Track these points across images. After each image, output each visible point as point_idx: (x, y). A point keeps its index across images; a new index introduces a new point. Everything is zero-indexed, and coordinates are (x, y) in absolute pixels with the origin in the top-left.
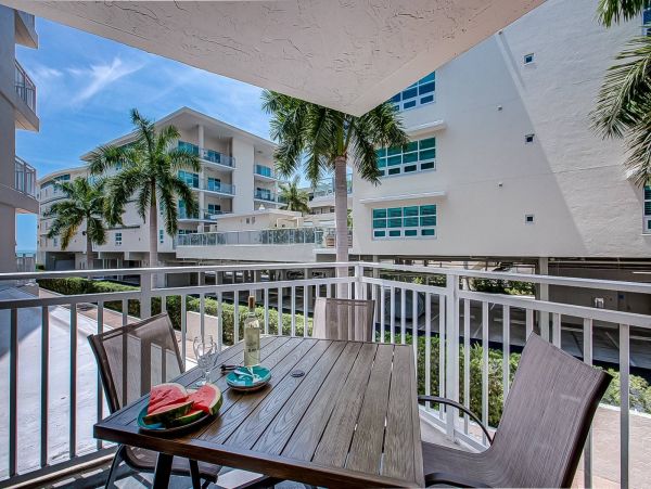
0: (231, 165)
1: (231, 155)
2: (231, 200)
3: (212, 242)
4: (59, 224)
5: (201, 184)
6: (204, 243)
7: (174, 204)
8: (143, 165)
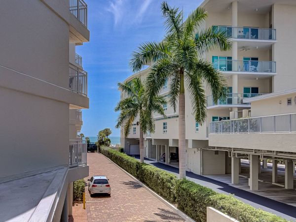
0: (270, 38)
1: (271, 27)
2: (270, 79)
3: (244, 129)
4: (123, 118)
5: (235, 66)
6: (236, 131)
7: (203, 91)
8: (172, 56)
